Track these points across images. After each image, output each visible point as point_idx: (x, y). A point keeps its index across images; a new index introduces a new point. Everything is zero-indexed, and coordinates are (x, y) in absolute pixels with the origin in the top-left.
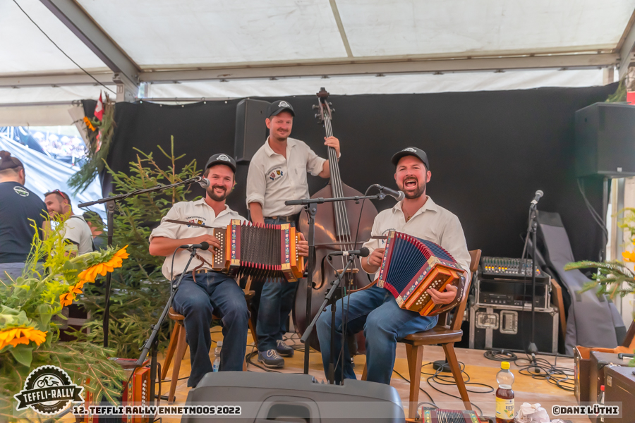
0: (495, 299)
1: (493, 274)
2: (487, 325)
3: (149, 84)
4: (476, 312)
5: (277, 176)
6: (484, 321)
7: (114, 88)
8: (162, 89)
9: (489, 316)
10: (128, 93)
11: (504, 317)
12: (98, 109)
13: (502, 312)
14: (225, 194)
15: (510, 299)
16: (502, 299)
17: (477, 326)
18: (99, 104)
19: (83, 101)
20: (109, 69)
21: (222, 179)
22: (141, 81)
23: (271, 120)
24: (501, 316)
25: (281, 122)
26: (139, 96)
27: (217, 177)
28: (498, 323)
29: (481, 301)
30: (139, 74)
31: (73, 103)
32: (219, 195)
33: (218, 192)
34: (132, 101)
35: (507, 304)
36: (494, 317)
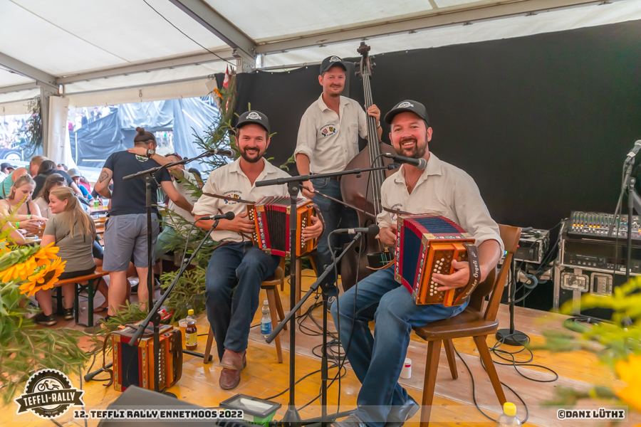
0: (583, 260)
1: (580, 233)
2: (575, 286)
3: (263, 55)
4: (561, 272)
5: (329, 132)
6: (570, 282)
7: (234, 62)
8: (274, 59)
9: (577, 278)
10: (245, 65)
11: (595, 280)
12: (226, 81)
13: (593, 274)
14: (258, 155)
15: (602, 262)
16: (592, 261)
17: (562, 287)
18: (226, 76)
19: (216, 75)
20: (229, 47)
21: (252, 140)
22: (257, 54)
23: (323, 77)
24: (592, 278)
25: (333, 77)
26: (257, 67)
27: (247, 138)
28: (588, 286)
29: (566, 261)
30: (255, 48)
31: (209, 77)
32: (252, 157)
33: (251, 154)
34: (250, 72)
35: (598, 266)
36: (584, 279)
